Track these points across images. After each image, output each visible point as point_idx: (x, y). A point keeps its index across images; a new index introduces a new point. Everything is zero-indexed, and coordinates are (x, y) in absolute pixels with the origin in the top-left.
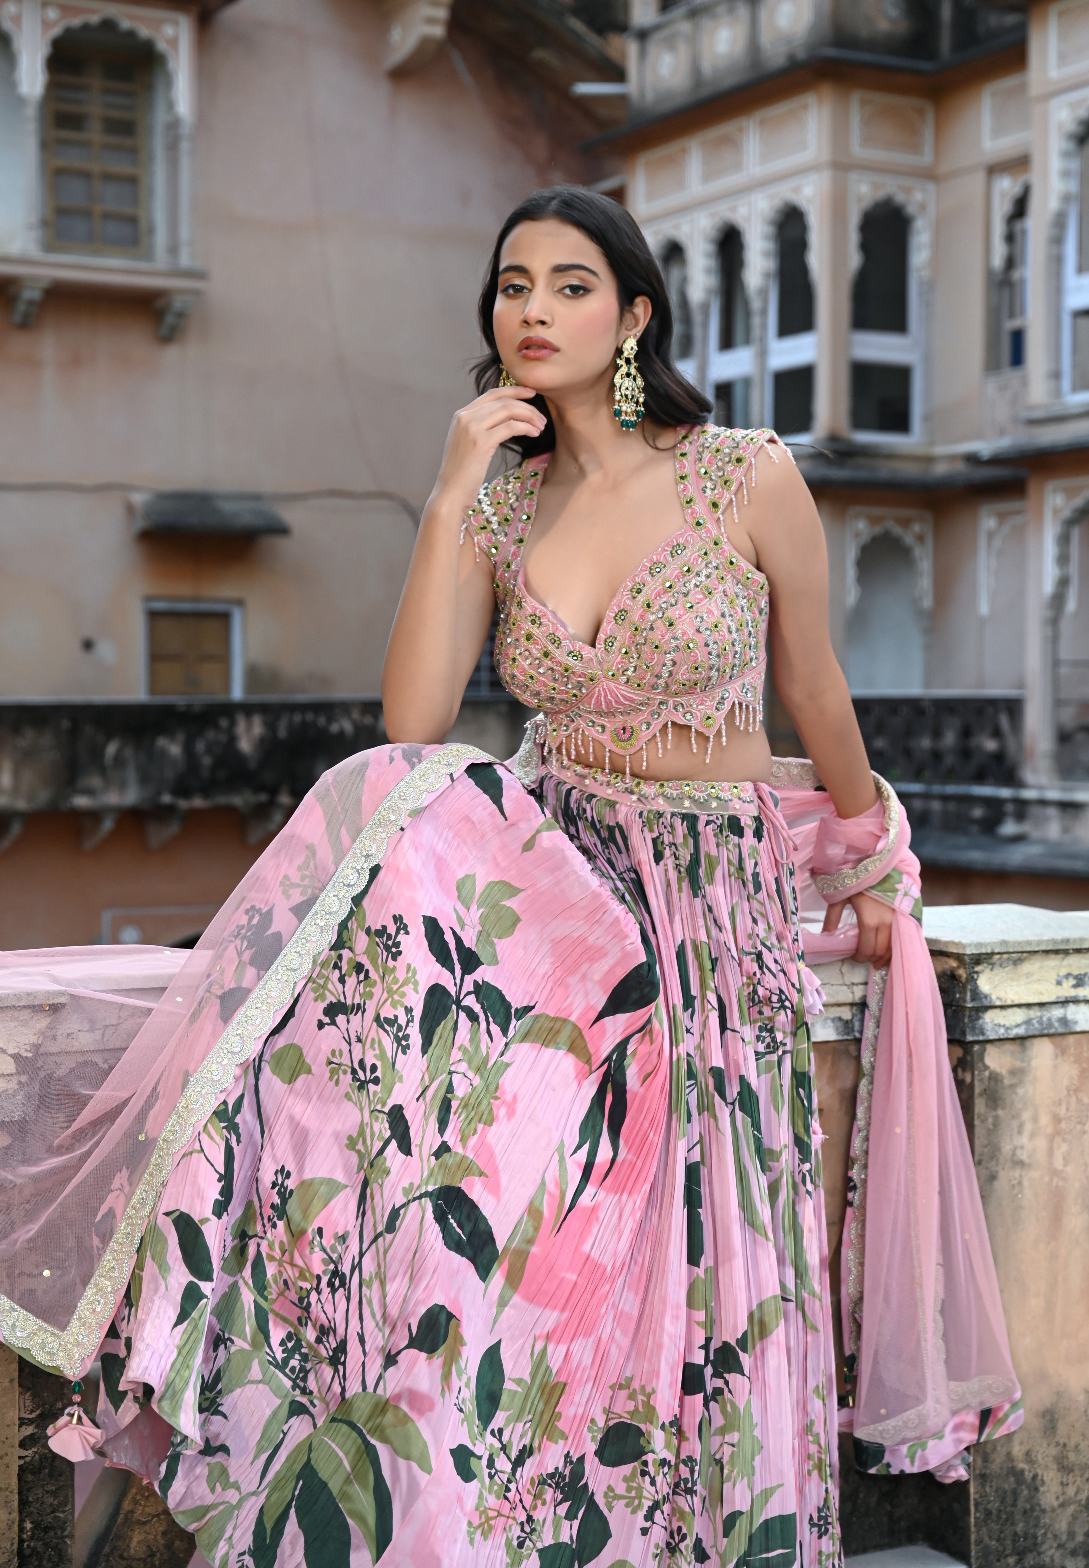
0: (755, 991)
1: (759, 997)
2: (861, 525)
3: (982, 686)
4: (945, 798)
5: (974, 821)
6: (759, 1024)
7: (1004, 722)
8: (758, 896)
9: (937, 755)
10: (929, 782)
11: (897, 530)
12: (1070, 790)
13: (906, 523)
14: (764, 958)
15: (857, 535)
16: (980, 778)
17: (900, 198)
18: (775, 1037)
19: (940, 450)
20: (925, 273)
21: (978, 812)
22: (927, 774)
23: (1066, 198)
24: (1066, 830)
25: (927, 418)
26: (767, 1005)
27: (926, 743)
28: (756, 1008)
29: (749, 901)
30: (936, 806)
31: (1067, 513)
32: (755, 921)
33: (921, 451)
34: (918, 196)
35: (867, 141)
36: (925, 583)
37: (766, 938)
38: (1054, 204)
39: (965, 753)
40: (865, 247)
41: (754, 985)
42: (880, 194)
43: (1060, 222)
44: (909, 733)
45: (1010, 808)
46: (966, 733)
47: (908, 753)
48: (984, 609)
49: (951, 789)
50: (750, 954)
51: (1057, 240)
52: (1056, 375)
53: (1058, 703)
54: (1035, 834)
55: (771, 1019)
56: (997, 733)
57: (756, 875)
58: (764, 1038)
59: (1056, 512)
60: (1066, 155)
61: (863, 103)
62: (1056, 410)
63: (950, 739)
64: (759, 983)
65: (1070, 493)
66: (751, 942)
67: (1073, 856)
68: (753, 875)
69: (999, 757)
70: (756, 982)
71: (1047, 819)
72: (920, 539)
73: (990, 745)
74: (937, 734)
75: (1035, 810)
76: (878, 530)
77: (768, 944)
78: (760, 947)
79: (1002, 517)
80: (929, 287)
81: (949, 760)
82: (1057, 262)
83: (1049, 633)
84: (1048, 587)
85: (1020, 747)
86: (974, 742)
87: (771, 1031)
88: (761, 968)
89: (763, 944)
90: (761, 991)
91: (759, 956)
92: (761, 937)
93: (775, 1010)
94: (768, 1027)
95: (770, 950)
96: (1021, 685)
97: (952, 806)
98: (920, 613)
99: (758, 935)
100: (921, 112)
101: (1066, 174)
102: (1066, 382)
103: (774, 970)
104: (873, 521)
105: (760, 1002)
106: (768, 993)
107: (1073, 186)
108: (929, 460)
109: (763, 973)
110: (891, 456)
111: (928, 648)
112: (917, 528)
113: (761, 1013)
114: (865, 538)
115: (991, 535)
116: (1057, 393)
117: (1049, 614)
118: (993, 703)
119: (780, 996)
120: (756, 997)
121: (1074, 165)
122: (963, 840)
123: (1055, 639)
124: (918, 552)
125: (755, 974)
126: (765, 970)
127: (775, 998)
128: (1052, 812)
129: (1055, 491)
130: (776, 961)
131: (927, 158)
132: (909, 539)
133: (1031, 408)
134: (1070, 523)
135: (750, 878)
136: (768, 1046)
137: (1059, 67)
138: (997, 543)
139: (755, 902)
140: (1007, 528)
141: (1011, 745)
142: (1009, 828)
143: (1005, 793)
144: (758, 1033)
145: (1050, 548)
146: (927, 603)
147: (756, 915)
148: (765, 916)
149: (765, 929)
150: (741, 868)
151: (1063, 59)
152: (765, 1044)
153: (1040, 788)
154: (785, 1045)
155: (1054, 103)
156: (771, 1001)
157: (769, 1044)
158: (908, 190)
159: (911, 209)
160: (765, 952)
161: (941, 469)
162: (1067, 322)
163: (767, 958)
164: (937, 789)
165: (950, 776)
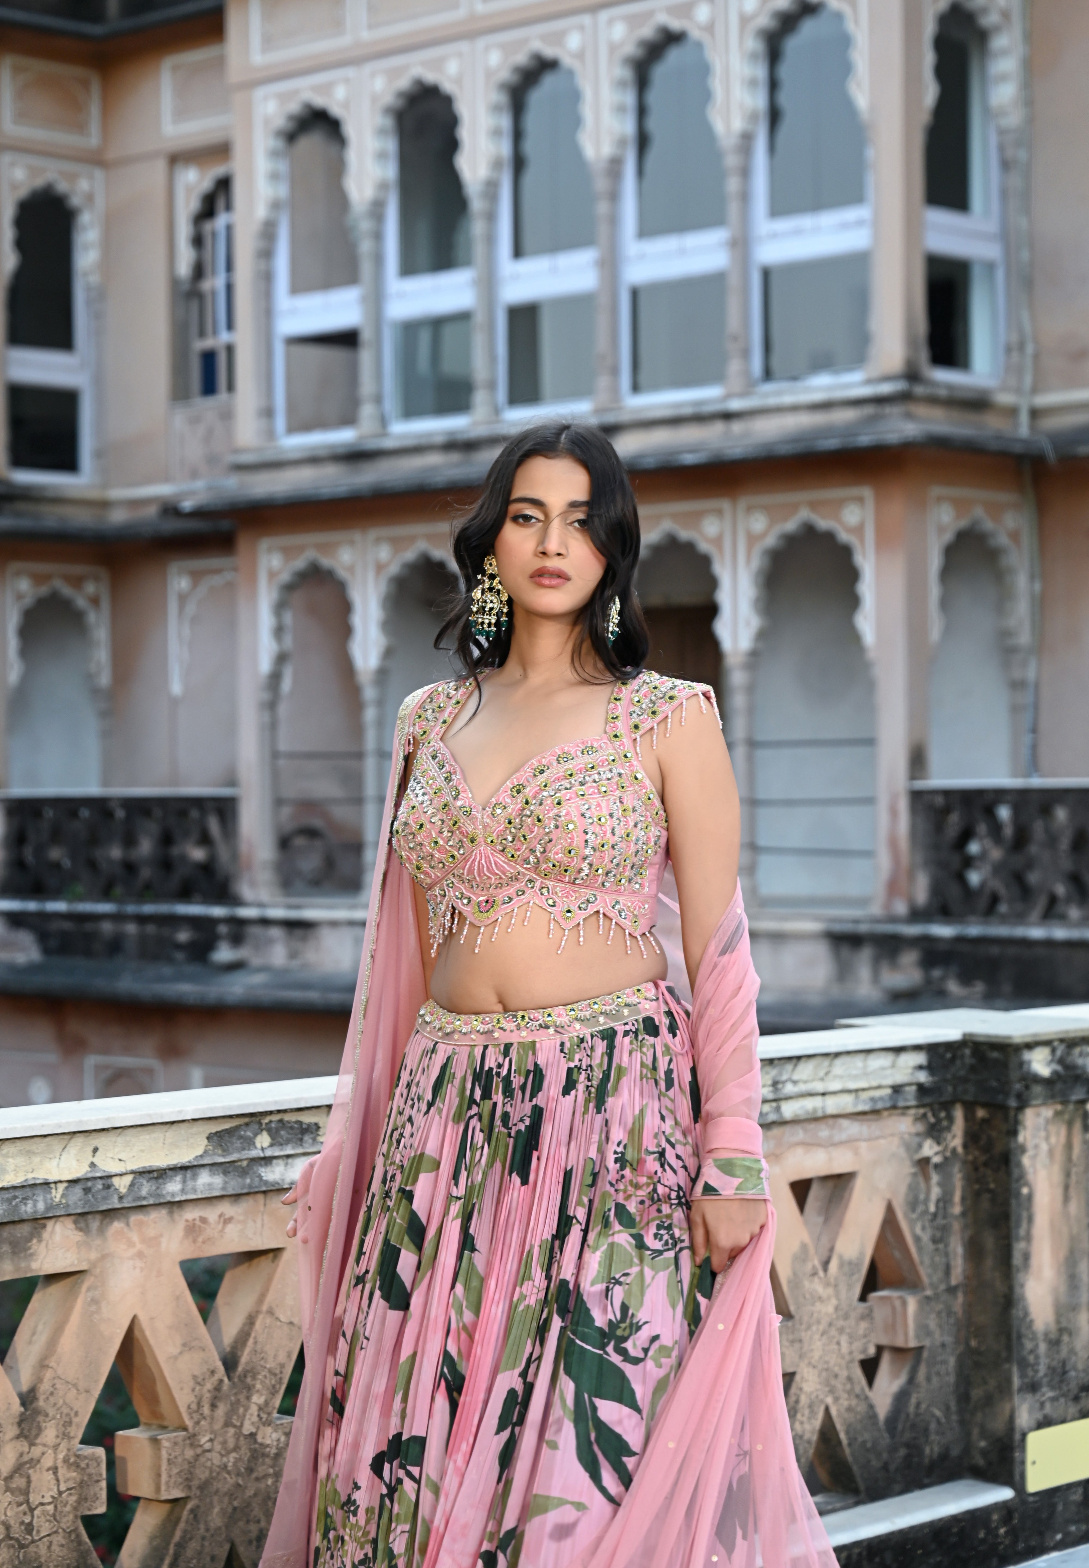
0: (655, 1190)
1: (658, 1195)
2: (24, 585)
3: (175, 783)
4: (142, 919)
5: (179, 946)
6: (658, 1222)
7: (214, 826)
8: (671, 1093)
9: (130, 868)
10: (120, 901)
11: (67, 591)
12: (298, 907)
13: (77, 582)
14: (667, 1155)
15: (19, 597)
16: (185, 894)
17: (62, 187)
18: (673, 1234)
19: (117, 493)
20: (94, 279)
21: (183, 936)
22: (118, 891)
23: (276, 205)
24: (293, 955)
25: (99, 454)
26: (666, 1202)
27: (116, 853)
28: (655, 1207)
29: (659, 1099)
30: (131, 928)
31: (285, 577)
32: (663, 1118)
33: (94, 494)
34: (84, 185)
35: (21, 116)
36: (102, 655)
37: (672, 1134)
38: (261, 212)
39: (166, 864)
40: (20, 244)
41: (654, 1184)
42: (39, 182)
43: (268, 232)
44: (94, 840)
45: (223, 929)
46: (167, 840)
47: (92, 865)
48: (176, 688)
49: (149, 909)
50: (654, 1153)
51: (266, 254)
52: (268, 413)
53: (279, 802)
54: (256, 961)
55: (669, 1216)
56: (205, 840)
57: (669, 1073)
58: (662, 1235)
59: (272, 575)
60: (274, 154)
61: (17, 70)
62: (269, 455)
63: (146, 847)
64: (659, 1182)
65: (288, 553)
66: (656, 1141)
67: (305, 986)
68: (666, 1073)
69: (208, 869)
70: (656, 1180)
71: (270, 941)
72: (95, 601)
73: (198, 854)
74: (130, 841)
75: (255, 931)
76: (44, 590)
77: (673, 1140)
78: (664, 1144)
79: (196, 576)
80: (100, 295)
81: (146, 873)
82: (267, 278)
83: (267, 718)
84: (265, 665)
85: (235, 855)
86: (175, 851)
87: (669, 1228)
88: (662, 1166)
89: (668, 1141)
90: (661, 1190)
91: (662, 1154)
92: (667, 1133)
93: (673, 1207)
94: (666, 1225)
95: (673, 1146)
96: (232, 782)
97: (151, 929)
98: (95, 692)
99: (664, 1132)
100: (86, 84)
101: (274, 177)
102: (280, 422)
103: (675, 1167)
104: (38, 579)
105: (659, 1200)
106: (667, 1190)
107: (283, 191)
108: (105, 505)
109: (665, 1170)
110: (59, 500)
111: (106, 735)
112: (90, 588)
113: (659, 1211)
114: (28, 601)
115: (183, 599)
116: (270, 434)
117: (266, 696)
118: (199, 802)
119: (678, 1192)
120: (655, 1195)
121: (283, 166)
122: (167, 970)
123: (273, 726)
124: (92, 617)
125: (656, 1173)
126: (667, 1167)
127: (674, 1195)
128: (276, 932)
129: (270, 550)
130: (678, 1157)
131: (94, 140)
132: (81, 602)
133: (237, 451)
134: (289, 588)
135: (663, 1076)
136: (666, 1243)
137: (264, 50)
138: (191, 608)
139: (667, 1099)
140: (203, 589)
141: (223, 853)
142: (224, 954)
143: (218, 911)
144: (655, 1231)
145: (266, 619)
146: (105, 680)
147: (664, 1113)
148: (673, 1112)
149: (671, 1126)
150: (654, 1068)
151: (268, 42)
152: (663, 1242)
153: (261, 905)
154: (683, 1241)
155: (260, 93)
156: (670, 1199)
157: (667, 1242)
158: (72, 178)
159: (75, 201)
160: (668, 1148)
161: (118, 517)
162: (279, 350)
163: (670, 1155)
164: (131, 909)
165: (148, 892)
